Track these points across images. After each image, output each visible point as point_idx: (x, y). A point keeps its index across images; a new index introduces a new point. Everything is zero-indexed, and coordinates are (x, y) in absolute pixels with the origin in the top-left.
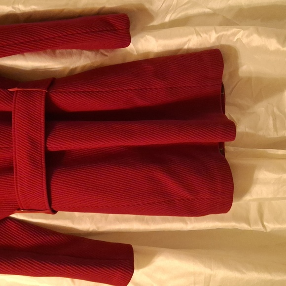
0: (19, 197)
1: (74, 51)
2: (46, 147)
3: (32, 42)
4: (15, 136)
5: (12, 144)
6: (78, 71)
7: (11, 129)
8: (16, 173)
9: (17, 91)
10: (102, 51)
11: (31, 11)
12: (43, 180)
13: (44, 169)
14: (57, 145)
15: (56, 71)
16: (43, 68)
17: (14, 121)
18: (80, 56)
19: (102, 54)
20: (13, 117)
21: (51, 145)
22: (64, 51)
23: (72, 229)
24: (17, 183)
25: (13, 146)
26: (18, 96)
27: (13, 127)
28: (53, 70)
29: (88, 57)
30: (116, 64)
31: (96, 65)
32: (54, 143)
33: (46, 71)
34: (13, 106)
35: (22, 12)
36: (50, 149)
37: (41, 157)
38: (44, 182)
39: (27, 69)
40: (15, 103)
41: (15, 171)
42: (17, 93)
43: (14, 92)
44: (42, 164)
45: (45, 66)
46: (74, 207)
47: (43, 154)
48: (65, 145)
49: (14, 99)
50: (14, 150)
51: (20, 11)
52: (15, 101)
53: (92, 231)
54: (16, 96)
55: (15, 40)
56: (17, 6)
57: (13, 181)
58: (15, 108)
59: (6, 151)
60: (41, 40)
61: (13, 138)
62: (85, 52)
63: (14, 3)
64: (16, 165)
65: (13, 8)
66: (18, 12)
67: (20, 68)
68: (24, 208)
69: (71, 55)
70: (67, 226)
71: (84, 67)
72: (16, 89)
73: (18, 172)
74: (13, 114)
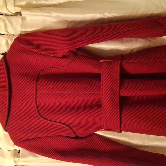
0: (103, 122)
1: (133, 39)
2: (120, 94)
3: (115, 34)
4: (103, 87)
5: (101, 91)
6: (135, 51)
7: (101, 83)
8: (103, 108)
9: (104, 62)
10: (149, 38)
11: (112, 16)
12: (118, 112)
13: (119, 106)
14: (126, 93)
15: (123, 50)
16: (116, 49)
17: (103, 78)
18: (137, 42)
19: (149, 40)
20: (102, 76)
21: (123, 92)
22: (128, 39)
23: (128, 143)
24: (103, 114)
25: (102, 92)
26: (104, 64)
27: (102, 82)
28: (121, 50)
29: (141, 42)
30: (157, 46)
31: (145, 47)
32: (124, 91)
33: (117, 51)
34: (102, 70)
35: (108, 17)
36: (122, 95)
37: (117, 99)
38: (119, 113)
39: (107, 50)
40: (103, 69)
41: (102, 107)
42: (103, 63)
43: (102, 62)
44: (117, 104)
45: (117, 48)
46: (133, 130)
47: (118, 98)
48: (131, 93)
49: (102, 66)
50: (102, 95)
51: (107, 16)
52: (103, 67)
53: (140, 145)
54: (103, 64)
55: (106, 33)
56: (105, 14)
57: (101, 112)
58: (103, 71)
59: (98, 95)
60: (120, 32)
61: (102, 88)
62: (139, 39)
63: (104, 12)
64: (103, 103)
65: (103, 15)
66: (105, 17)
67: (103, 49)
68: (105, 128)
69: (132, 41)
70: (126, 141)
71: (139, 48)
72: (103, 61)
73: (104, 107)
74: (102, 75)
